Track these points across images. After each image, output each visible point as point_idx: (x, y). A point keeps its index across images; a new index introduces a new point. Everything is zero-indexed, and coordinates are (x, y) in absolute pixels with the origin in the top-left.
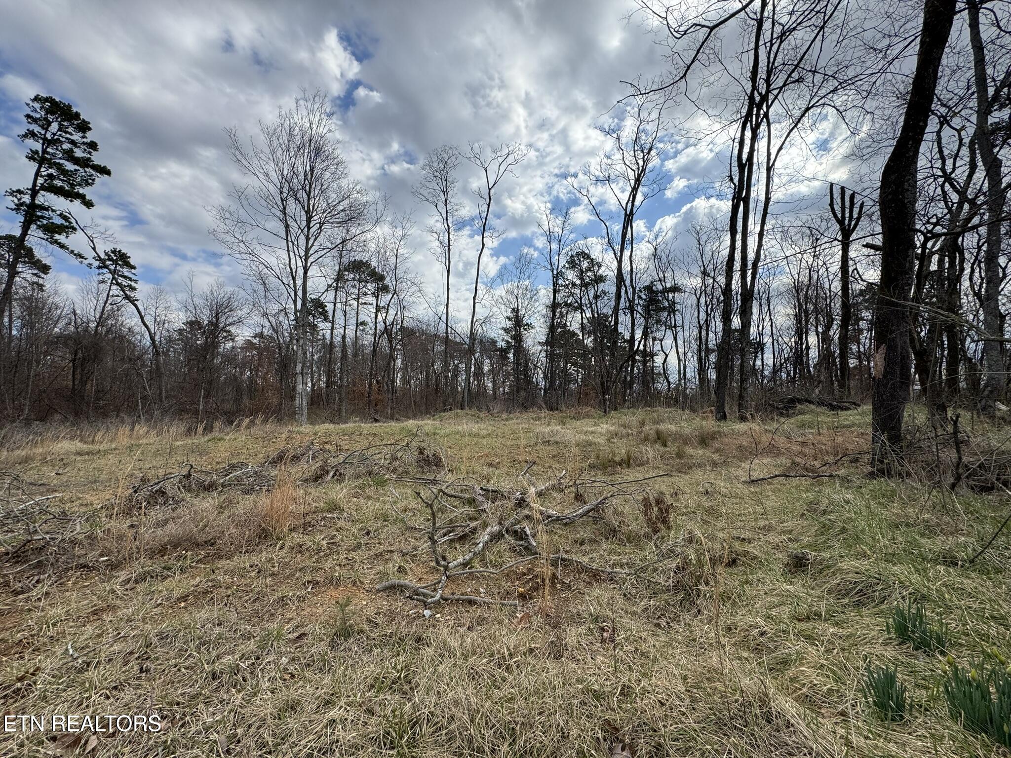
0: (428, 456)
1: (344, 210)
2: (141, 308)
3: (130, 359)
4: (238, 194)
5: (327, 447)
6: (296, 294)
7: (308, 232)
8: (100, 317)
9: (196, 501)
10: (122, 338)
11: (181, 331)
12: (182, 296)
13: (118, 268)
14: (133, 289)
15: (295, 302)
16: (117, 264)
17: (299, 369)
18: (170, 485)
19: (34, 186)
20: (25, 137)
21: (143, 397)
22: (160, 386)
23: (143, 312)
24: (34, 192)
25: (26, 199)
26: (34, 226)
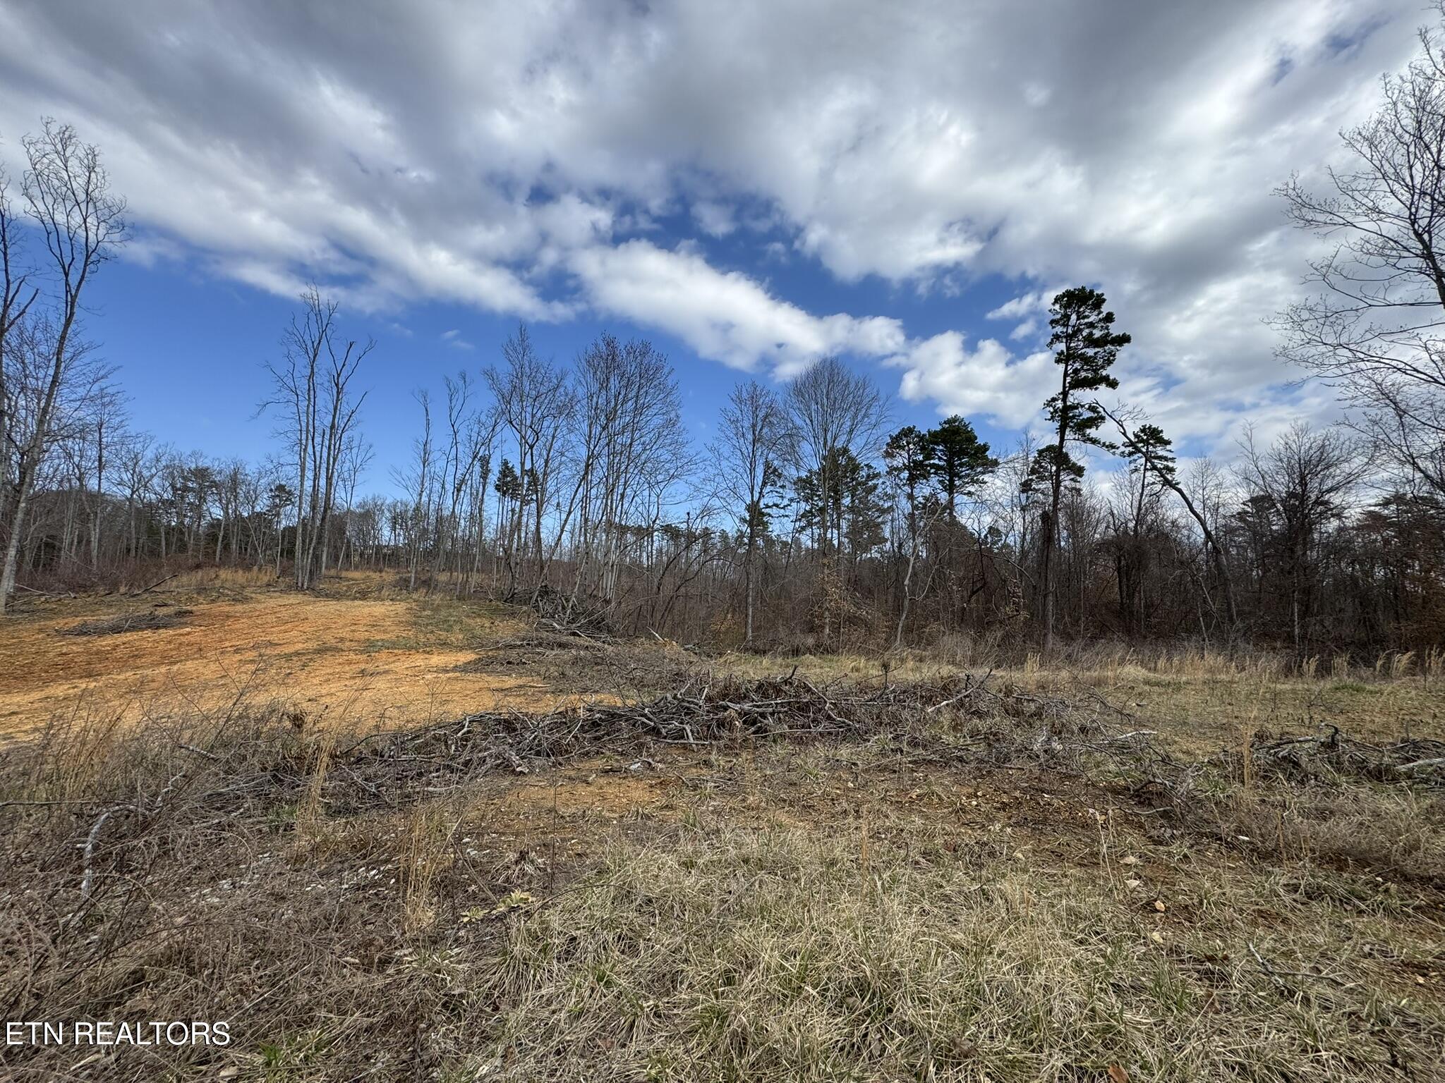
2: (1186, 492)
3: (1182, 563)
4: (1322, 274)
8: (1138, 514)
9: (1363, 792)
10: (1166, 536)
11: (1241, 516)
12: (1238, 465)
13: (1151, 448)
14: (1171, 470)
16: (1148, 443)
18: (1303, 752)
19: (1064, 387)
20: (1051, 343)
21: (1205, 614)
22: (1227, 598)
23: (1189, 496)
24: (1065, 394)
25: (1059, 404)
26: (1068, 430)
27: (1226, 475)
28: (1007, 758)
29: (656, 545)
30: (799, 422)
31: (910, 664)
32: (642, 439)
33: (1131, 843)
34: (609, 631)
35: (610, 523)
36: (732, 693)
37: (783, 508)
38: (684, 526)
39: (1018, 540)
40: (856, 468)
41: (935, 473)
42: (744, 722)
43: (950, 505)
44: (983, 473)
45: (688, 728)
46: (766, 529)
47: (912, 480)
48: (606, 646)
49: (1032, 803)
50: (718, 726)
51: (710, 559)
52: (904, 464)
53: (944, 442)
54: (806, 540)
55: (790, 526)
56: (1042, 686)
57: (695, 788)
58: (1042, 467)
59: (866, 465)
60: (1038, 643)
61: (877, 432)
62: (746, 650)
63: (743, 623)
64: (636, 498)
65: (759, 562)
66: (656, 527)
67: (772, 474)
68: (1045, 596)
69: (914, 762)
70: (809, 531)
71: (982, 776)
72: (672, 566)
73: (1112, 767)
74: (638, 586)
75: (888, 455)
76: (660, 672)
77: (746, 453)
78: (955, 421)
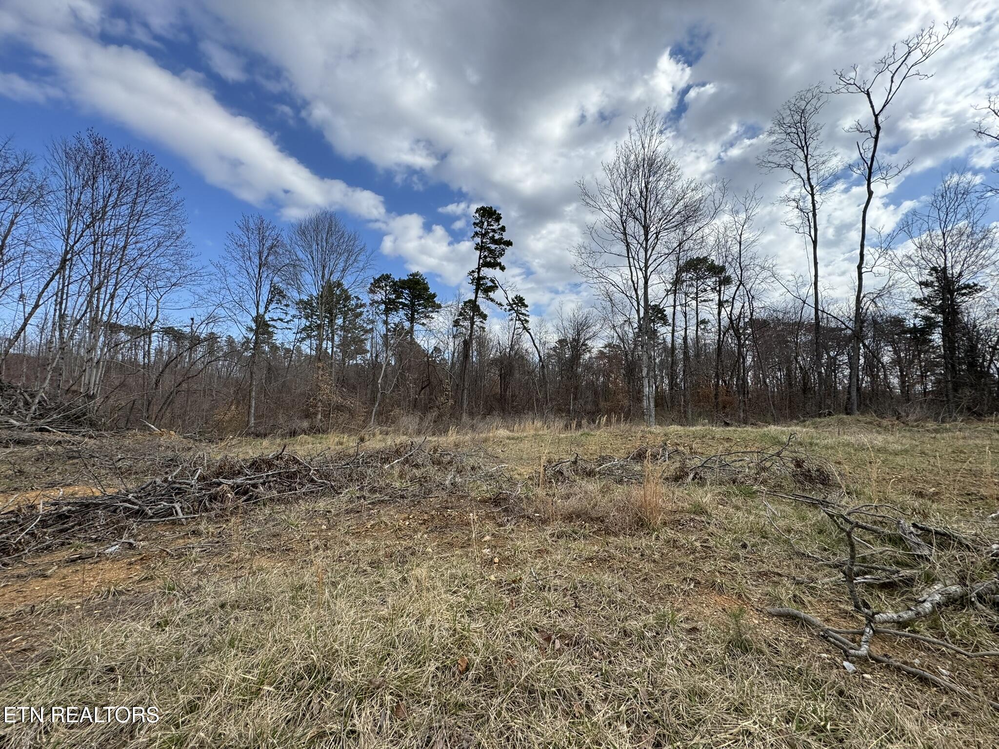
0: (809, 471)
1: (679, 212)
2: (532, 334)
3: (528, 372)
4: (590, 231)
5: (681, 448)
6: (638, 304)
7: (647, 244)
8: (511, 344)
9: (584, 483)
10: (522, 357)
11: (555, 349)
12: (555, 322)
13: (519, 308)
14: (527, 321)
15: (638, 311)
16: (518, 305)
17: (644, 374)
18: (565, 467)
19: (479, 265)
20: (474, 237)
21: (537, 400)
22: (546, 391)
23: (533, 337)
24: (479, 269)
25: (476, 275)
26: (480, 291)
27: (550, 326)
28: (430, 491)
29: (154, 345)
30: (301, 255)
31: (379, 437)
32: (139, 245)
33: (488, 529)
34: (92, 424)
35: (95, 321)
36: (227, 470)
37: (287, 322)
38: (188, 330)
39: (450, 356)
40: (348, 298)
41: (402, 308)
42: (236, 494)
43: (411, 331)
44: (432, 312)
45: (177, 506)
46: (271, 337)
47: (387, 311)
48: (86, 440)
49: (441, 517)
50: (210, 501)
51: (215, 360)
52: (382, 299)
53: (409, 288)
54: (306, 348)
55: (292, 337)
56: (457, 445)
57: (180, 556)
58: (465, 312)
59: (356, 297)
60: (457, 419)
61: (362, 275)
62: (248, 434)
63: (246, 412)
64: (130, 300)
65: (264, 364)
66: (154, 328)
67: (277, 294)
68: (463, 390)
69: (373, 503)
70: (308, 342)
71: (414, 506)
72: (173, 364)
73: (485, 488)
74: (131, 381)
75: (372, 291)
76: (153, 460)
77: (252, 273)
78: (417, 276)
